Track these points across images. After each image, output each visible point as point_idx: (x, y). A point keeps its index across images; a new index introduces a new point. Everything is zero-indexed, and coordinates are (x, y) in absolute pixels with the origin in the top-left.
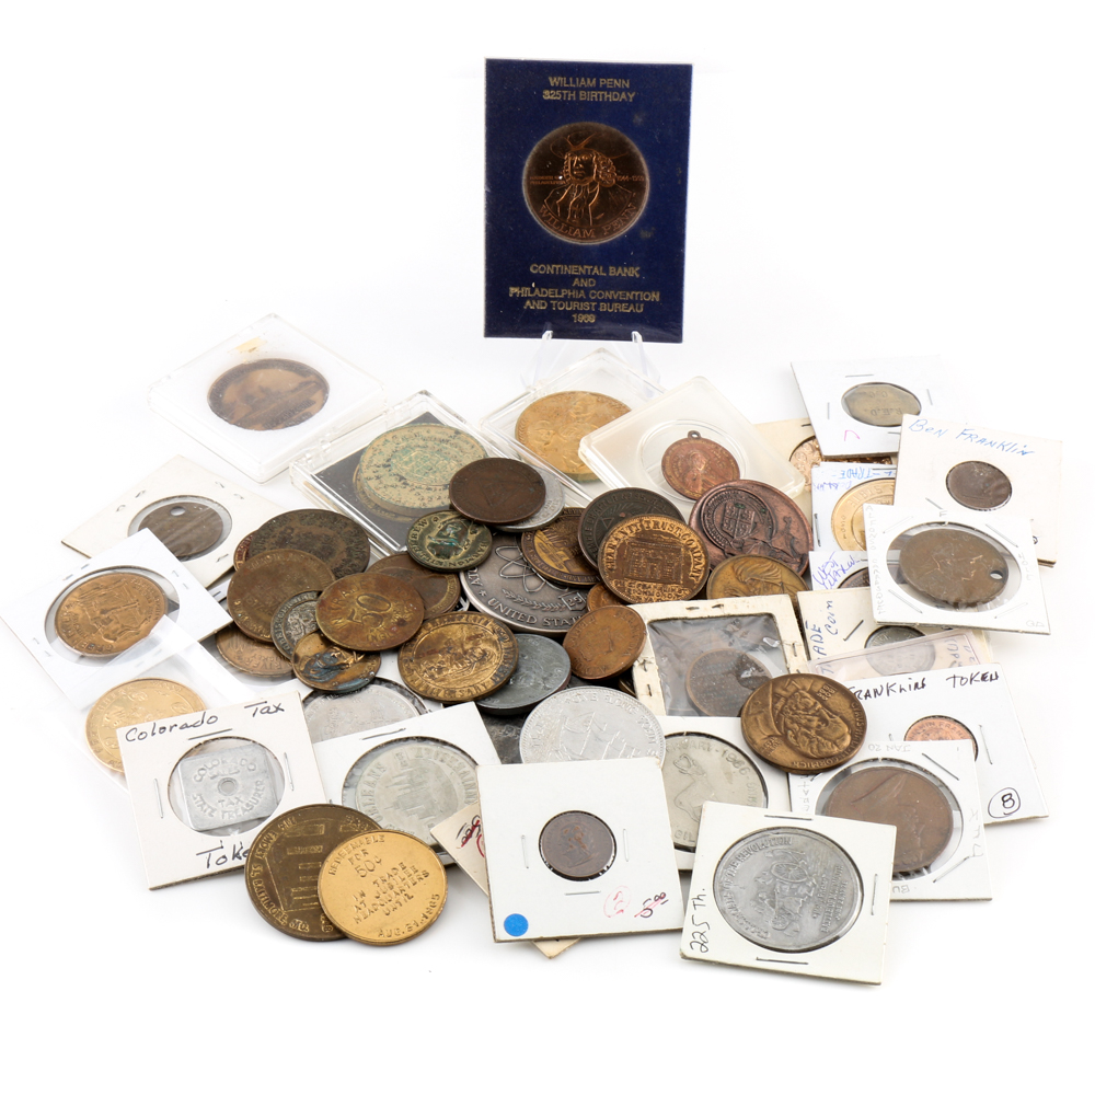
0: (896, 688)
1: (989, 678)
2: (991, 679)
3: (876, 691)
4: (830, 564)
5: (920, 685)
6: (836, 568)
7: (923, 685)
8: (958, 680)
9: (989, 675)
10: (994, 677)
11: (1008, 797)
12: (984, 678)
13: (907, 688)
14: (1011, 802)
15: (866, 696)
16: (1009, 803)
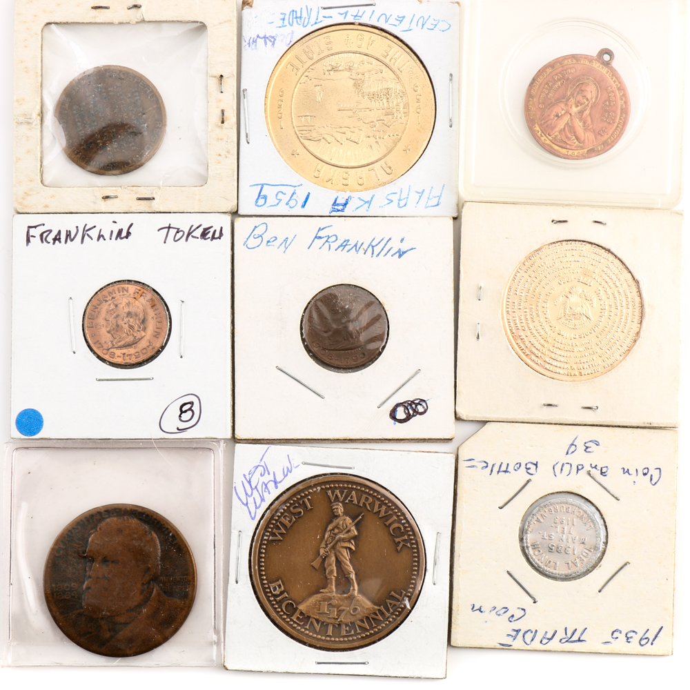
0: (94, 233)
1: (210, 235)
2: (213, 238)
3: (68, 234)
4: (260, 470)
5: (124, 234)
6: (267, 478)
7: (129, 234)
8: (172, 232)
9: (212, 230)
10: (217, 235)
11: (189, 406)
12: (204, 235)
13: (107, 236)
14: (190, 413)
15: (55, 240)
16: (186, 416)
